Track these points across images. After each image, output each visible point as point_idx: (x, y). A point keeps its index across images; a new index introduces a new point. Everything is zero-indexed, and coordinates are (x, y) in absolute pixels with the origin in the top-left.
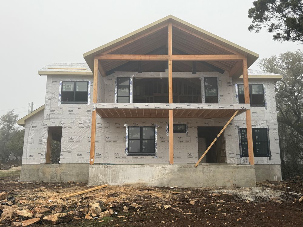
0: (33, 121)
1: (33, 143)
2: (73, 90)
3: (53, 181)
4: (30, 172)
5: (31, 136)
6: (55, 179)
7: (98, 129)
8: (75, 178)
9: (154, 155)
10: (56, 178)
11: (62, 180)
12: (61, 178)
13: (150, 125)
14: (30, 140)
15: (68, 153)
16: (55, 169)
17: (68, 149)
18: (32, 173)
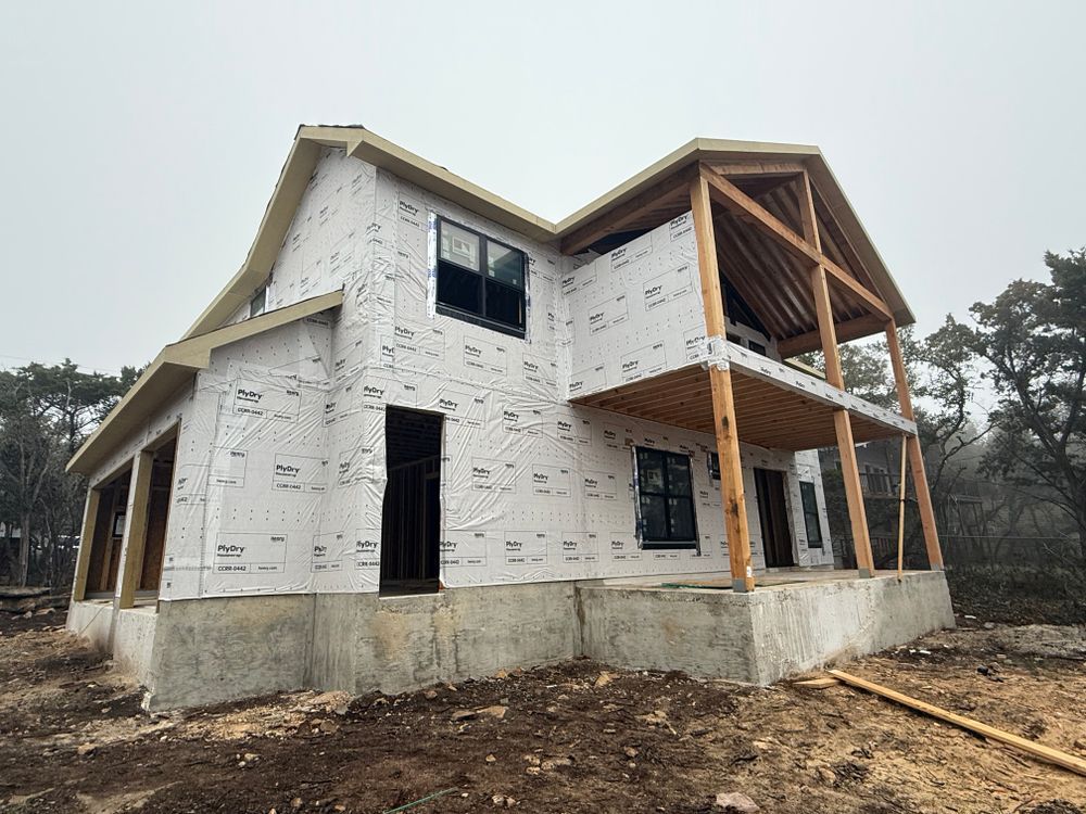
0: (247, 366)
1: (240, 483)
2: (478, 270)
3: (425, 680)
4: (220, 642)
5: (229, 439)
6: (435, 667)
7: (565, 445)
8: (508, 651)
9: (693, 547)
10: (439, 664)
11: (463, 668)
12: (457, 660)
13: (677, 450)
14: (223, 462)
15: (474, 538)
16: (427, 619)
17: (472, 519)
18: (236, 648)
